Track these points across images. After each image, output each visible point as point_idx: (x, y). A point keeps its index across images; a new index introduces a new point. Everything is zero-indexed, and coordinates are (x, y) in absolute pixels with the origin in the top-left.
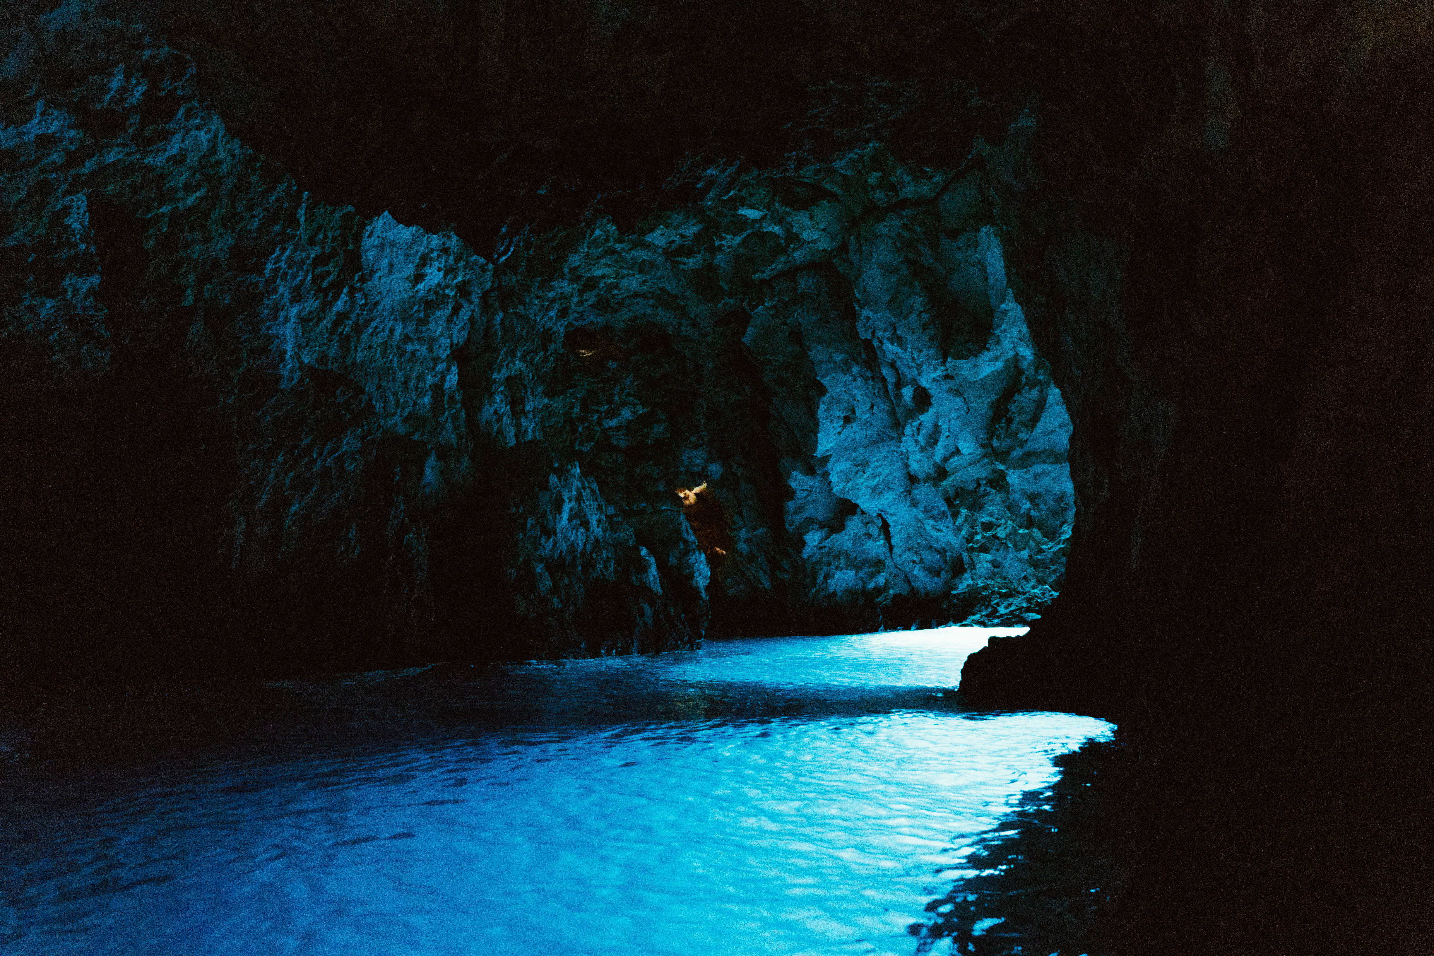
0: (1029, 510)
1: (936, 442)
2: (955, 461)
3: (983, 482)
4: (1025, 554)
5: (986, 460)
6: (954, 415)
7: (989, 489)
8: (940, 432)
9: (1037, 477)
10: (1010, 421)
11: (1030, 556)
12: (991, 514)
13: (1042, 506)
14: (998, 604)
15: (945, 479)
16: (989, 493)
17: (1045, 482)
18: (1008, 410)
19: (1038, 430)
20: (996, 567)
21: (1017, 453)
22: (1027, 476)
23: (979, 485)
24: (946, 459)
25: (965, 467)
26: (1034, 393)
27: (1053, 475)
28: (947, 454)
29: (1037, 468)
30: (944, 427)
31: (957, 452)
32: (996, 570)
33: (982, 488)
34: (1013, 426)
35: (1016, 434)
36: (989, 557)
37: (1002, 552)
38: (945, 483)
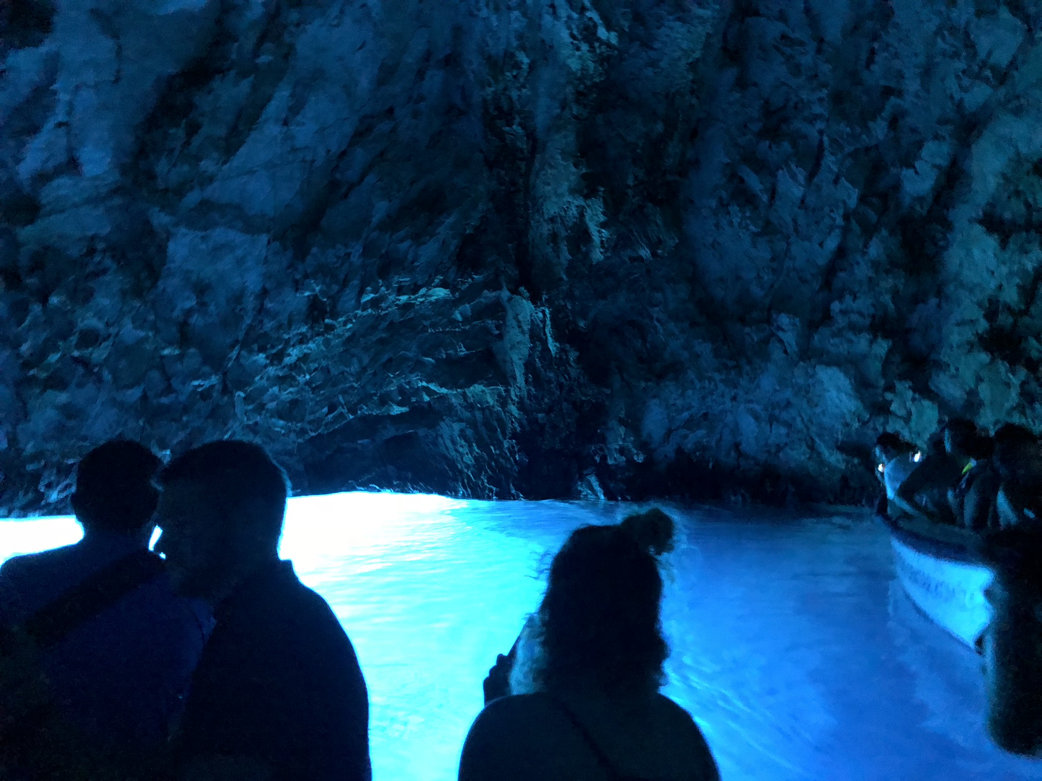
0: (189, 312)
1: (34, 130)
2: (63, 186)
3: (101, 246)
4: (134, 394)
5: (117, 201)
6: (90, 76)
7: (108, 262)
8: (49, 109)
9: (218, 250)
10: (193, 129)
11: (144, 397)
12: (99, 315)
13: (212, 308)
14: (49, 486)
15: (31, 221)
16: (104, 271)
17: (226, 263)
18: (191, 106)
19: (237, 161)
20: (70, 416)
21: (193, 198)
22: (203, 246)
23: (92, 251)
24: (42, 178)
25: (76, 206)
26: (245, 85)
27: (239, 252)
28: (50, 165)
29: (220, 234)
30: (64, 97)
31: (72, 165)
32: (71, 423)
33: (97, 259)
34: (196, 141)
35: (198, 159)
36: (63, 397)
37: (90, 388)
38: (26, 233)
